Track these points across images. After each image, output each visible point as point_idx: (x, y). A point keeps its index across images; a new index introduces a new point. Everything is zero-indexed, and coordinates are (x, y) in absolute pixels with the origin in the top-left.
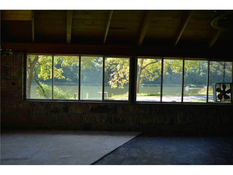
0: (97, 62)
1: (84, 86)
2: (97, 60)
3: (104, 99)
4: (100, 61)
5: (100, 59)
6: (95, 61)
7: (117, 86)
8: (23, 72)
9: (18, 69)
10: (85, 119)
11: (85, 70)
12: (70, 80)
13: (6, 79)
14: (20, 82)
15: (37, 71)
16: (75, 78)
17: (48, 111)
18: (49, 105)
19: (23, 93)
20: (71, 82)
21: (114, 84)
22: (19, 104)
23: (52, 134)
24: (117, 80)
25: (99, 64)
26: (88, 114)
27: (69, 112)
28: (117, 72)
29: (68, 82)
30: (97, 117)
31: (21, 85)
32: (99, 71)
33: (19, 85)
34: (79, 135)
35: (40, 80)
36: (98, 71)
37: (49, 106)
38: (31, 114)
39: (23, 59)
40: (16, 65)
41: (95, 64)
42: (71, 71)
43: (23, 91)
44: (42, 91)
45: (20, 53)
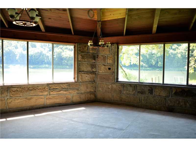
0: (172, 49)
1: (158, 70)
2: (171, 47)
3: (189, 84)
4: (175, 48)
5: (174, 46)
6: (169, 49)
7: (193, 71)
8: (116, 59)
9: (113, 57)
10: (169, 101)
11: (160, 57)
12: (147, 66)
13: (104, 65)
14: (114, 67)
15: (121, 59)
16: (151, 64)
17: (135, 92)
18: (136, 86)
19: (116, 76)
20: (147, 67)
21: (191, 69)
22: (113, 85)
23: (139, 111)
24: (193, 66)
25: (173, 51)
26: (172, 97)
27: (153, 94)
28: (194, 58)
29: (144, 67)
30: (180, 100)
31: (115, 69)
32: (174, 57)
33: (114, 70)
34: (163, 115)
35: (123, 66)
36: (172, 57)
37: (137, 88)
38: (122, 93)
39: (116, 50)
40: (111, 54)
41: (170, 51)
42: (147, 58)
43: (116, 74)
44: (125, 75)
45: (114, 45)
